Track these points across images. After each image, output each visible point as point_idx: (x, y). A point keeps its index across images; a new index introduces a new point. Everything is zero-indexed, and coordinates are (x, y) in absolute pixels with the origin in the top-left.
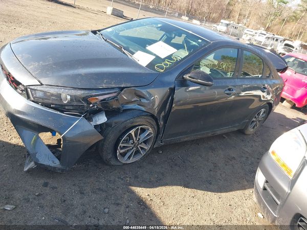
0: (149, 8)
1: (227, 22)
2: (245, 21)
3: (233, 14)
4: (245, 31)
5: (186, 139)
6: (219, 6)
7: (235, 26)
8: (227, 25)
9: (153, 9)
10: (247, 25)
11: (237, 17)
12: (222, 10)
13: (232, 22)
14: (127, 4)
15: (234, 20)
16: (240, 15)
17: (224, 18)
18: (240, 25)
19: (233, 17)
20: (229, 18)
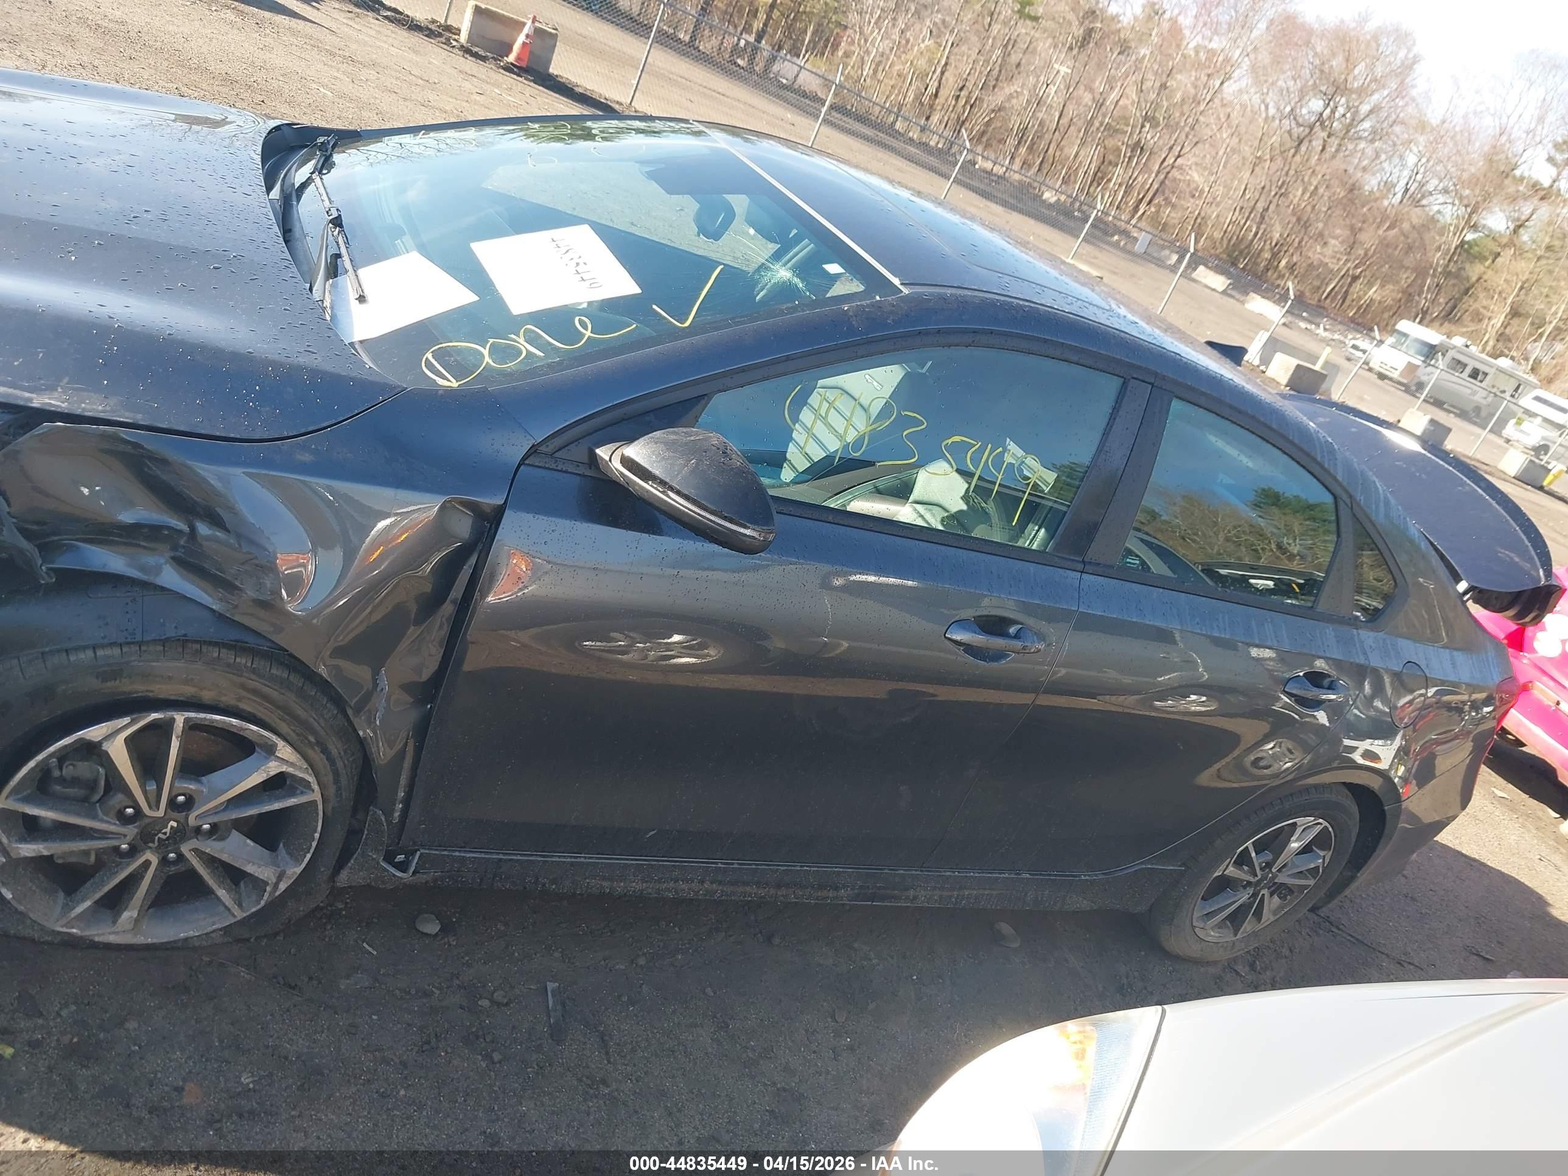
0: (1038, 198)
1: (1433, 336)
2: (1536, 350)
3: (1480, 301)
4: (1527, 401)
5: (636, 886)
6: (1409, 249)
7: (1472, 364)
8: (1431, 352)
9: (1057, 206)
10: (1544, 371)
11: (1498, 321)
12: (1421, 272)
13: (1458, 341)
14: (933, 161)
15: (1474, 336)
16: (1515, 313)
17: (1423, 317)
18: (1504, 362)
19: (1478, 318)
20: (1449, 316)
